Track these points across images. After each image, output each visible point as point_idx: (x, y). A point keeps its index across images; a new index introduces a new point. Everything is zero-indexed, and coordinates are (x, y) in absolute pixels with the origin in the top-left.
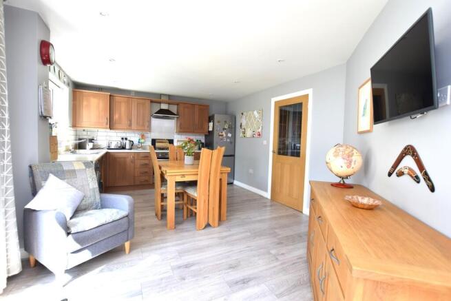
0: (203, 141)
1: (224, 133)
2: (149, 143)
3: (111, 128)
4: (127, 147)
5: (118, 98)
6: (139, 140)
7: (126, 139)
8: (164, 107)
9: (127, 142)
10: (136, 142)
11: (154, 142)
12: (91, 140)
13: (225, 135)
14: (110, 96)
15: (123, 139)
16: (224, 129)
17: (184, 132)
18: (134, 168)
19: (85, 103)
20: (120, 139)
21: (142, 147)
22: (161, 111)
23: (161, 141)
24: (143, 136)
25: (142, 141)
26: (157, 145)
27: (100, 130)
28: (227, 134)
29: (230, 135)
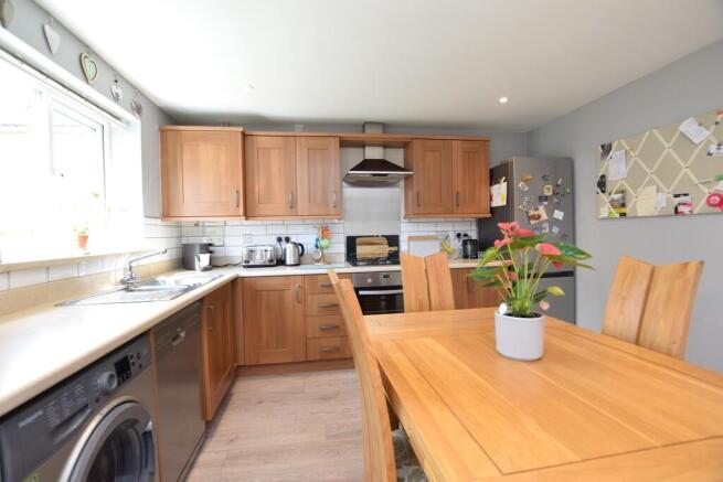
0: (474, 235)
1: (542, 211)
2: (341, 249)
3: (247, 215)
4: (290, 259)
5: (262, 140)
6: (317, 240)
7: (287, 240)
8: (374, 153)
9: (289, 248)
10: (309, 247)
11: (351, 243)
12: (207, 248)
13: (544, 216)
14: (244, 135)
15: (279, 240)
16: (543, 198)
17: (425, 214)
18: (305, 317)
19: (187, 157)
20: (274, 241)
21: (324, 260)
22: (366, 164)
23: (370, 240)
24: (325, 232)
25: (323, 243)
26: (361, 250)
27: (230, 221)
28: (550, 212)
29: (559, 215)
